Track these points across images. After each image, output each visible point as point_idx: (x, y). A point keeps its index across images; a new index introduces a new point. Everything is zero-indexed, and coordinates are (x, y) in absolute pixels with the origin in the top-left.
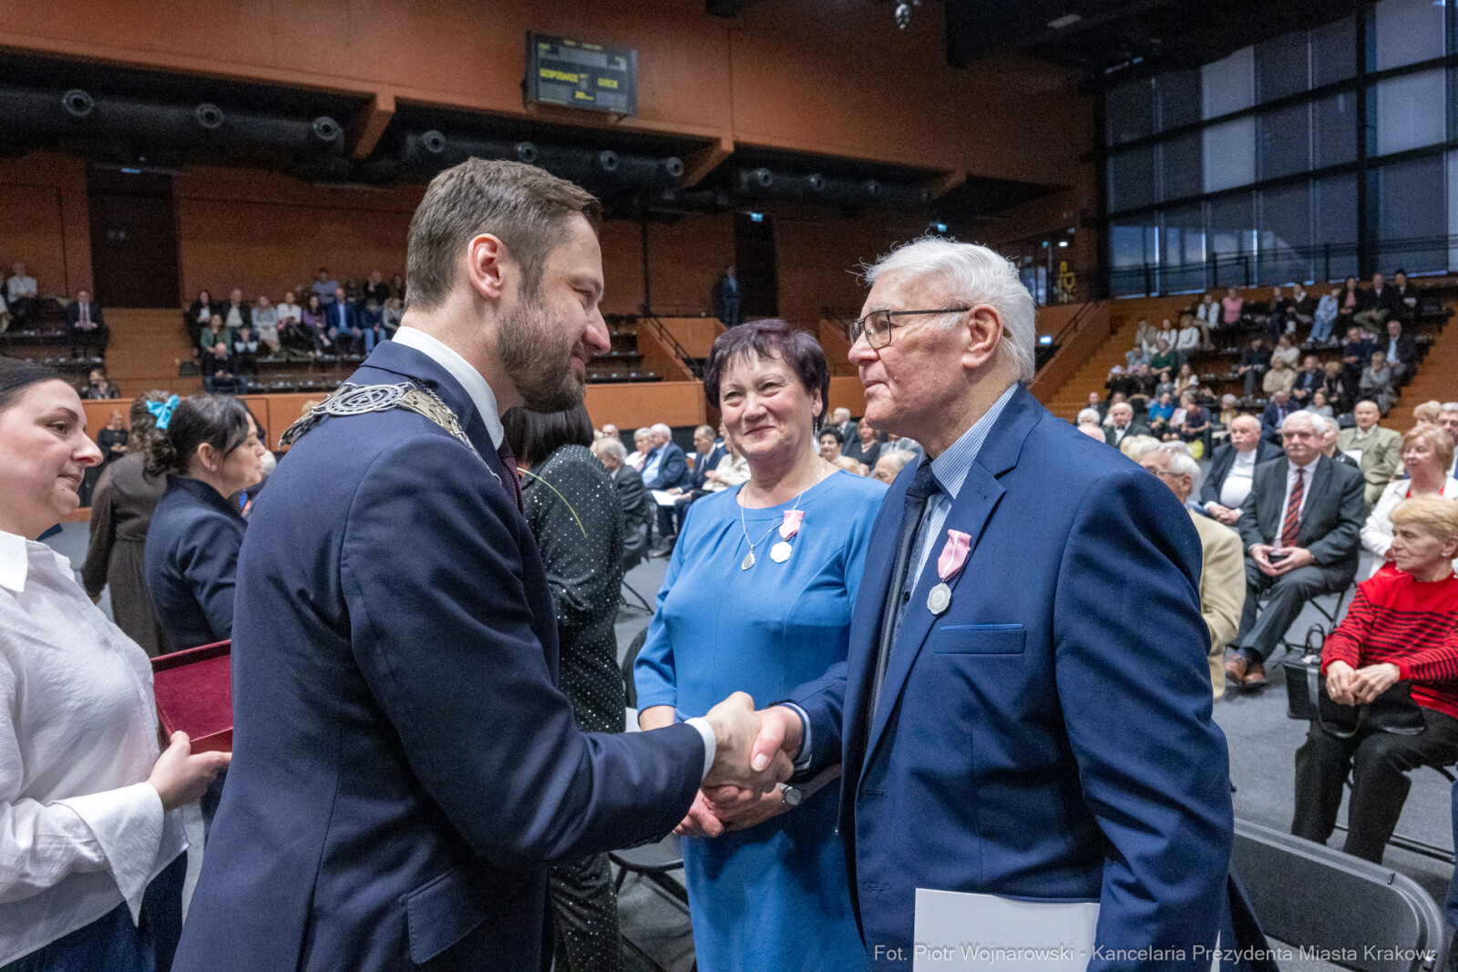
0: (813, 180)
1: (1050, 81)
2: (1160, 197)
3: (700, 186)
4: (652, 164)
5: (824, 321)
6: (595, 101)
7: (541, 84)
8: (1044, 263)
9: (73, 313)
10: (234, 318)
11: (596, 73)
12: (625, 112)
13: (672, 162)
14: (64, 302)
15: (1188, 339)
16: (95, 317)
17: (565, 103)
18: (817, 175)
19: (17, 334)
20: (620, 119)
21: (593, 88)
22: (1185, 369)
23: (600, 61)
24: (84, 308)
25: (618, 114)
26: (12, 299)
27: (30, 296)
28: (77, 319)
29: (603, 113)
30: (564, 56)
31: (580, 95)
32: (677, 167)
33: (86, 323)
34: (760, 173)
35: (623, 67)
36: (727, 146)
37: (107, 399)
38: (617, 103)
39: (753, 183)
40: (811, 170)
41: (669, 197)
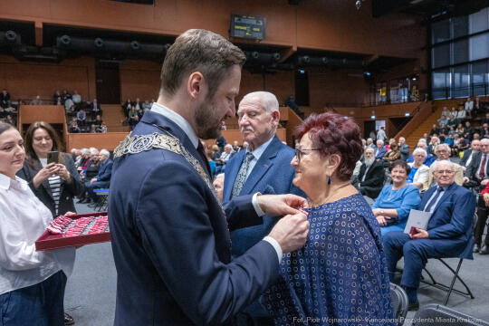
0: (324, 59)
1: (411, 22)
2: (452, 62)
3: (285, 62)
4: (269, 55)
6: (252, 36)
7: (235, 31)
8: (406, 86)
9: (91, 106)
10: (138, 107)
11: (253, 26)
12: (261, 38)
13: (276, 55)
14: (89, 103)
15: (462, 114)
16: (98, 108)
17: (242, 37)
20: (260, 41)
21: (252, 31)
22: (460, 125)
23: (254, 22)
24: (95, 104)
25: (259, 39)
29: (254, 39)
30: (243, 21)
31: (247, 34)
32: (278, 56)
34: (306, 57)
35: (261, 24)
36: (295, 49)
38: (259, 36)
39: (303, 61)
40: (324, 56)
41: (274, 66)
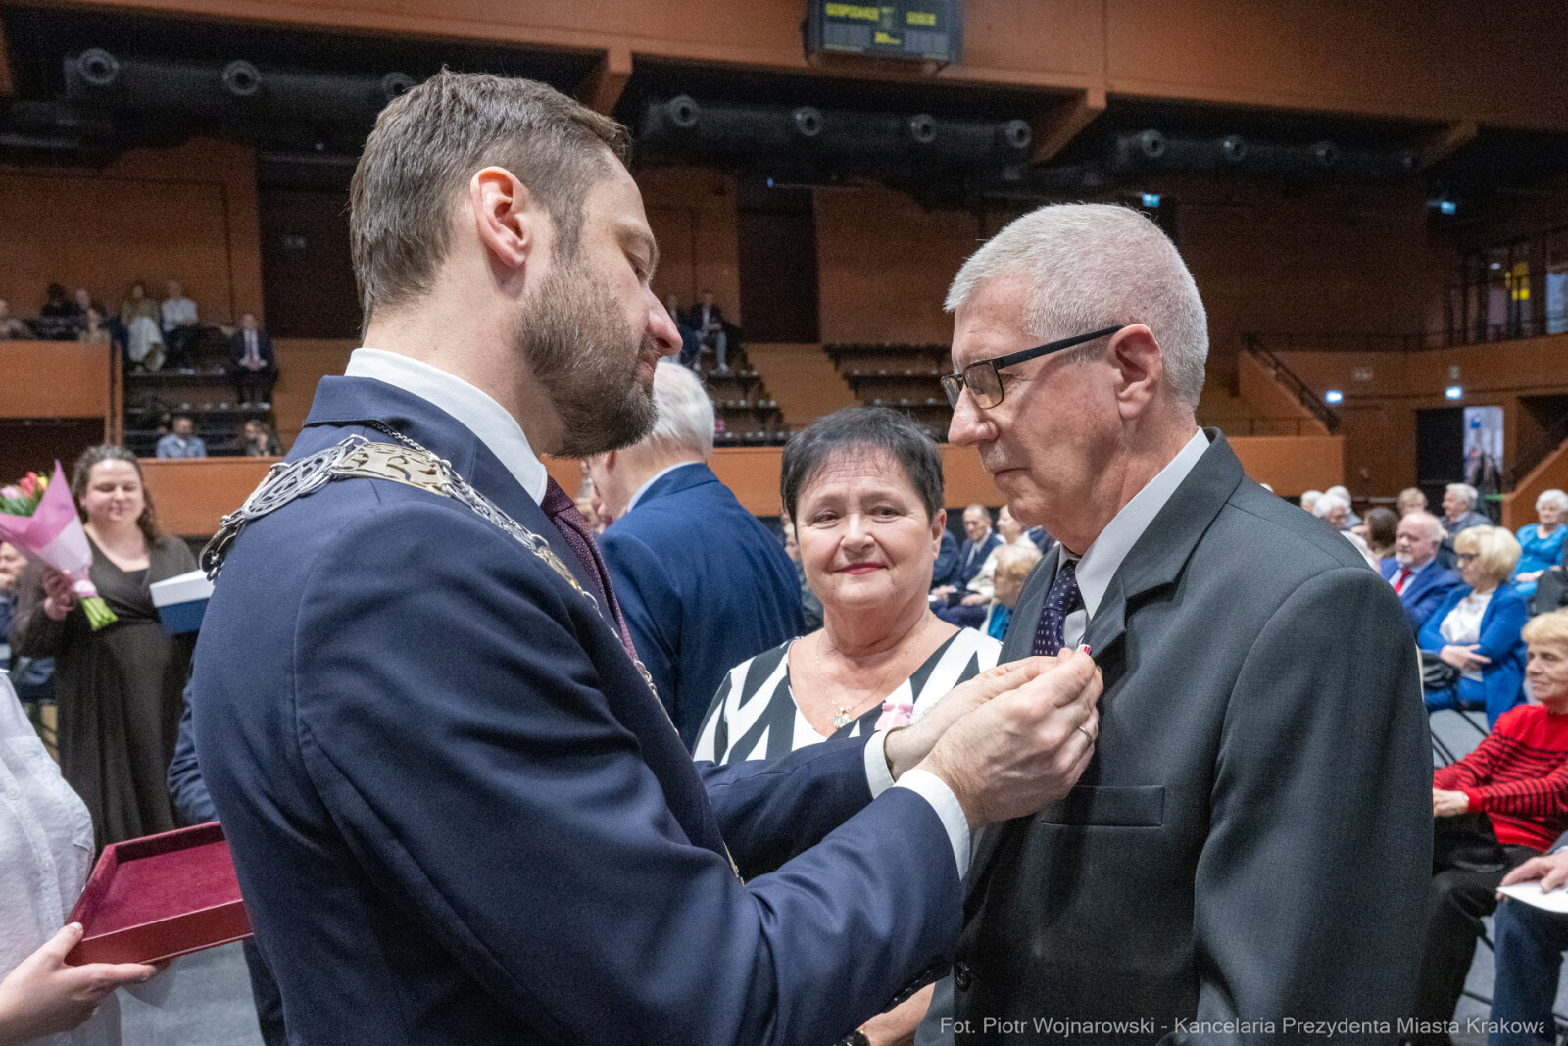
0: (1227, 144)
3: (1058, 160)
4: (980, 131)
5: (1246, 354)
6: (902, 45)
7: (827, 26)
9: (237, 347)
12: (945, 57)
13: (1015, 126)
14: (228, 331)
16: (265, 353)
17: (860, 50)
18: (1233, 137)
19: (171, 373)
20: (940, 68)
21: (901, 27)
24: (251, 338)
25: (937, 62)
26: (168, 328)
27: (190, 324)
28: (241, 355)
29: (915, 62)
31: (882, 38)
32: (1021, 134)
33: (253, 360)
34: (1147, 137)
36: (1096, 101)
37: (267, 455)
38: (935, 48)
39: (1137, 153)
40: (1227, 131)
41: (1011, 175)
